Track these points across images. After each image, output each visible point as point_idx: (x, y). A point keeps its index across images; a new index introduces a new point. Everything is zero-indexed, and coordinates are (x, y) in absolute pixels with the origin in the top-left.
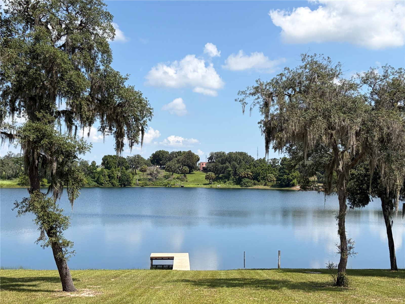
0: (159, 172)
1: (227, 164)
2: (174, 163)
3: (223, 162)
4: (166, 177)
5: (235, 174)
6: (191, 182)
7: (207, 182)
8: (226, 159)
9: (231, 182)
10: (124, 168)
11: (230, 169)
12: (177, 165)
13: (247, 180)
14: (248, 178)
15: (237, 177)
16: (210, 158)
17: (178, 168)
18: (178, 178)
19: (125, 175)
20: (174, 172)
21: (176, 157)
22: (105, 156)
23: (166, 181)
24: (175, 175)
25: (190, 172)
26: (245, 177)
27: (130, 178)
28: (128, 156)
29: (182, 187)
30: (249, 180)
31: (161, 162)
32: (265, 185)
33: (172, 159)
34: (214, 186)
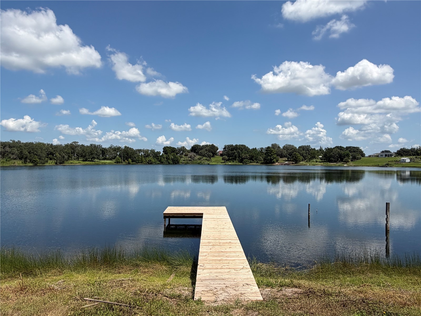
0: (195, 156)
1: (235, 151)
2: (204, 151)
3: (232, 150)
4: (199, 159)
5: (239, 157)
6: (214, 161)
7: (223, 161)
8: (234, 148)
9: (237, 161)
10: (175, 154)
11: (236, 154)
12: (206, 152)
13: (246, 160)
14: (247, 158)
15: (241, 158)
16: (225, 148)
17: (206, 153)
18: (206, 159)
19: (176, 158)
20: (203, 156)
21: (205, 148)
22: (165, 147)
23: (199, 161)
24: (205, 158)
25: (213, 156)
26: (245, 158)
27: (179, 159)
28: (177, 147)
29: (209, 164)
30: (248, 160)
31: (196, 151)
32: (257, 163)
33: (203, 149)
34: (227, 164)
